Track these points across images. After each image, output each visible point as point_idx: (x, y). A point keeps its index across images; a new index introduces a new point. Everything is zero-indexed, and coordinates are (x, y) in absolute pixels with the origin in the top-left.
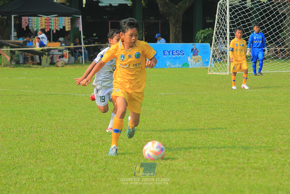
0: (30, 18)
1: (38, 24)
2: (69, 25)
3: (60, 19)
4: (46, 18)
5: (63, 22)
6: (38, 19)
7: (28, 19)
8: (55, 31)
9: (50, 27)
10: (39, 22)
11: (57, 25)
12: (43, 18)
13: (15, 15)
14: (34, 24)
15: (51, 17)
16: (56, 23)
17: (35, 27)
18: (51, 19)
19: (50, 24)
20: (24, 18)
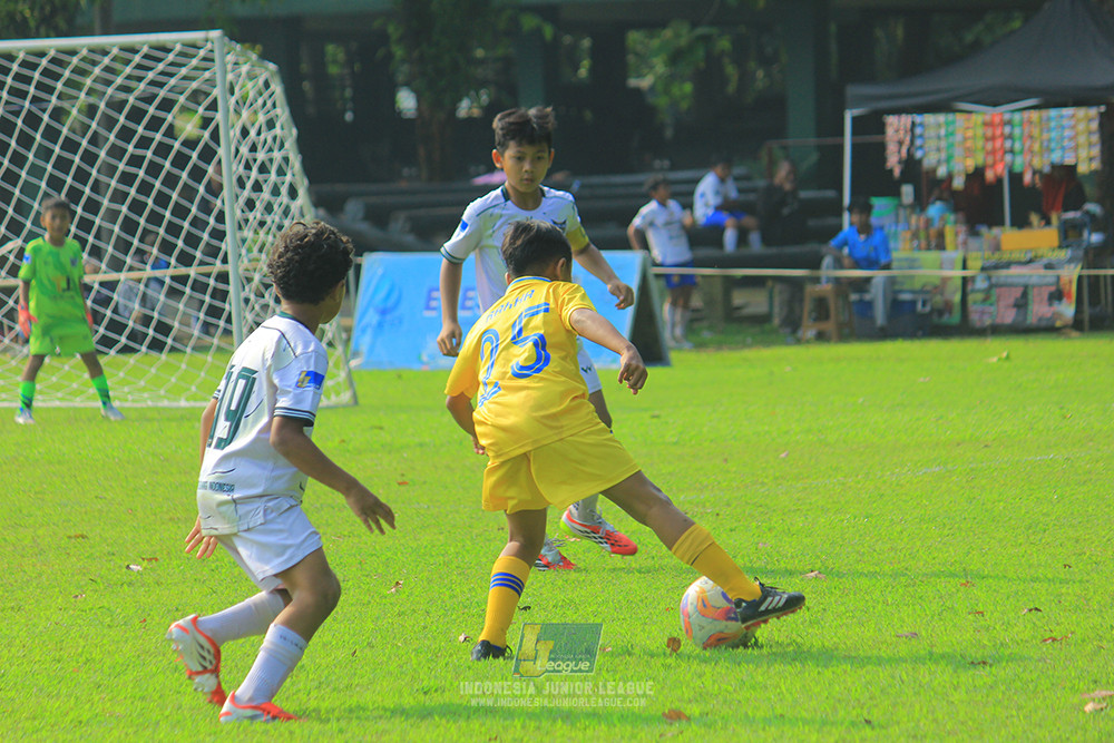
0: (918, 119)
1: (951, 145)
2: (1091, 145)
3: (1049, 118)
4: (988, 118)
5: (1067, 133)
6: (953, 122)
7: (909, 126)
8: (1027, 178)
9: (1008, 158)
10: (958, 138)
11: (1036, 147)
12: (974, 117)
13: (857, 112)
14: (939, 150)
15: (1013, 111)
16: (1031, 137)
17: (939, 162)
18: (1009, 123)
19: (1008, 144)
20: (892, 122)
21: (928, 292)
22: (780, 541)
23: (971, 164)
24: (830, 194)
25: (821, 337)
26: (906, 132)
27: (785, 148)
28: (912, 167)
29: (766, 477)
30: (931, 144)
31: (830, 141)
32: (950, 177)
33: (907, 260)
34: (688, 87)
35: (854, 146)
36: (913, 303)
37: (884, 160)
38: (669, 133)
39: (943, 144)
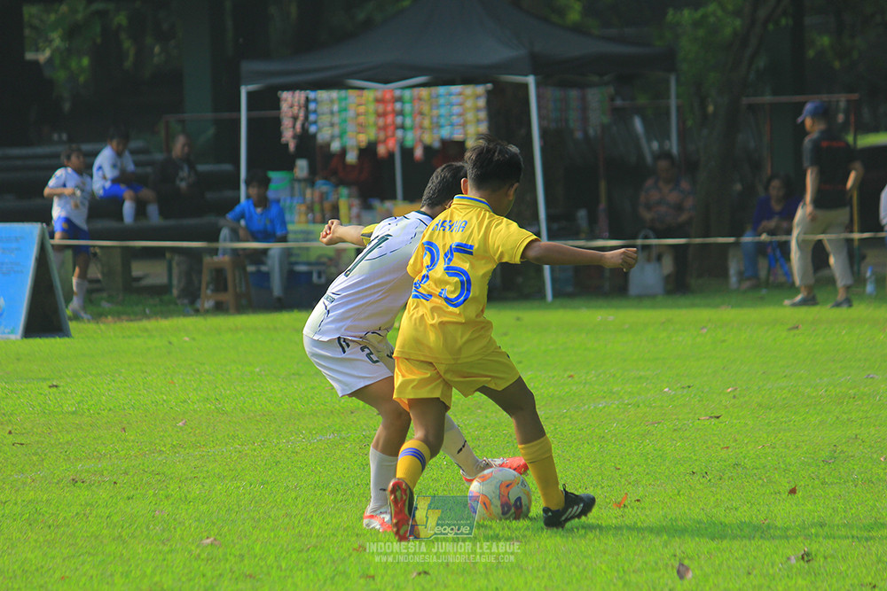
0: (312, 95)
1: (345, 121)
2: (478, 121)
3: (438, 96)
4: (379, 94)
5: (456, 109)
6: (345, 98)
7: (302, 101)
8: (419, 153)
9: (399, 133)
10: (351, 113)
11: (426, 123)
12: (366, 93)
13: (252, 87)
14: (332, 125)
15: (403, 88)
16: (421, 113)
17: (333, 138)
18: (400, 99)
19: (399, 120)
20: (286, 96)
21: (323, 264)
22: (178, 508)
23: (363, 139)
24: (227, 167)
25: (220, 308)
26: (300, 108)
27: (182, 122)
28: (307, 142)
29: (164, 446)
30: (325, 119)
31: (226, 115)
32: (343, 152)
33: (302, 232)
34: (85, 61)
35: (250, 121)
36: (310, 274)
37: (279, 134)
38: (67, 106)
39: (336, 119)
